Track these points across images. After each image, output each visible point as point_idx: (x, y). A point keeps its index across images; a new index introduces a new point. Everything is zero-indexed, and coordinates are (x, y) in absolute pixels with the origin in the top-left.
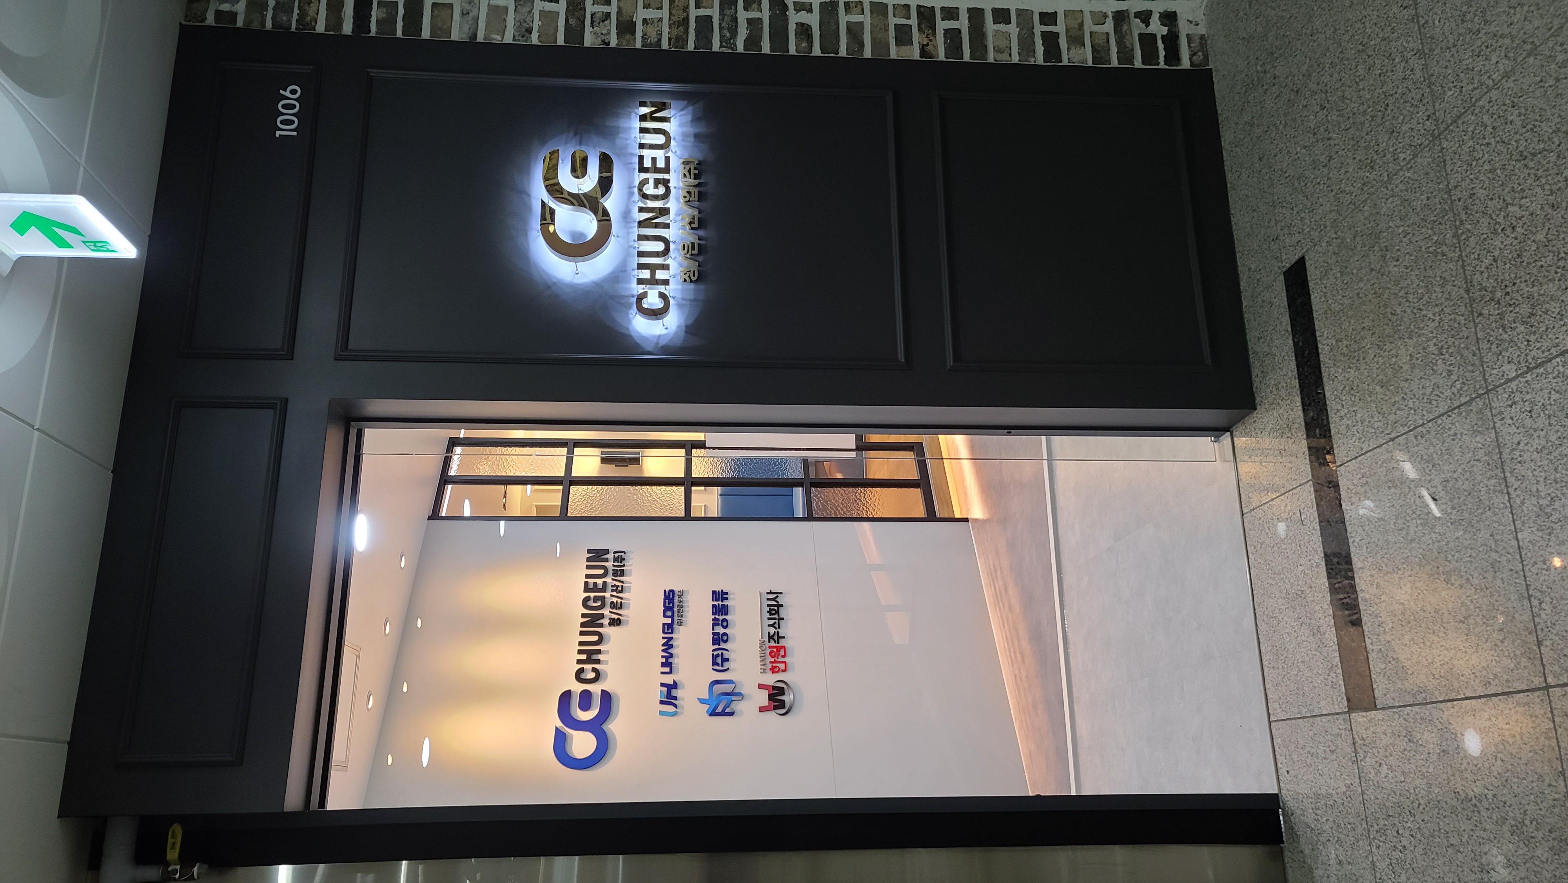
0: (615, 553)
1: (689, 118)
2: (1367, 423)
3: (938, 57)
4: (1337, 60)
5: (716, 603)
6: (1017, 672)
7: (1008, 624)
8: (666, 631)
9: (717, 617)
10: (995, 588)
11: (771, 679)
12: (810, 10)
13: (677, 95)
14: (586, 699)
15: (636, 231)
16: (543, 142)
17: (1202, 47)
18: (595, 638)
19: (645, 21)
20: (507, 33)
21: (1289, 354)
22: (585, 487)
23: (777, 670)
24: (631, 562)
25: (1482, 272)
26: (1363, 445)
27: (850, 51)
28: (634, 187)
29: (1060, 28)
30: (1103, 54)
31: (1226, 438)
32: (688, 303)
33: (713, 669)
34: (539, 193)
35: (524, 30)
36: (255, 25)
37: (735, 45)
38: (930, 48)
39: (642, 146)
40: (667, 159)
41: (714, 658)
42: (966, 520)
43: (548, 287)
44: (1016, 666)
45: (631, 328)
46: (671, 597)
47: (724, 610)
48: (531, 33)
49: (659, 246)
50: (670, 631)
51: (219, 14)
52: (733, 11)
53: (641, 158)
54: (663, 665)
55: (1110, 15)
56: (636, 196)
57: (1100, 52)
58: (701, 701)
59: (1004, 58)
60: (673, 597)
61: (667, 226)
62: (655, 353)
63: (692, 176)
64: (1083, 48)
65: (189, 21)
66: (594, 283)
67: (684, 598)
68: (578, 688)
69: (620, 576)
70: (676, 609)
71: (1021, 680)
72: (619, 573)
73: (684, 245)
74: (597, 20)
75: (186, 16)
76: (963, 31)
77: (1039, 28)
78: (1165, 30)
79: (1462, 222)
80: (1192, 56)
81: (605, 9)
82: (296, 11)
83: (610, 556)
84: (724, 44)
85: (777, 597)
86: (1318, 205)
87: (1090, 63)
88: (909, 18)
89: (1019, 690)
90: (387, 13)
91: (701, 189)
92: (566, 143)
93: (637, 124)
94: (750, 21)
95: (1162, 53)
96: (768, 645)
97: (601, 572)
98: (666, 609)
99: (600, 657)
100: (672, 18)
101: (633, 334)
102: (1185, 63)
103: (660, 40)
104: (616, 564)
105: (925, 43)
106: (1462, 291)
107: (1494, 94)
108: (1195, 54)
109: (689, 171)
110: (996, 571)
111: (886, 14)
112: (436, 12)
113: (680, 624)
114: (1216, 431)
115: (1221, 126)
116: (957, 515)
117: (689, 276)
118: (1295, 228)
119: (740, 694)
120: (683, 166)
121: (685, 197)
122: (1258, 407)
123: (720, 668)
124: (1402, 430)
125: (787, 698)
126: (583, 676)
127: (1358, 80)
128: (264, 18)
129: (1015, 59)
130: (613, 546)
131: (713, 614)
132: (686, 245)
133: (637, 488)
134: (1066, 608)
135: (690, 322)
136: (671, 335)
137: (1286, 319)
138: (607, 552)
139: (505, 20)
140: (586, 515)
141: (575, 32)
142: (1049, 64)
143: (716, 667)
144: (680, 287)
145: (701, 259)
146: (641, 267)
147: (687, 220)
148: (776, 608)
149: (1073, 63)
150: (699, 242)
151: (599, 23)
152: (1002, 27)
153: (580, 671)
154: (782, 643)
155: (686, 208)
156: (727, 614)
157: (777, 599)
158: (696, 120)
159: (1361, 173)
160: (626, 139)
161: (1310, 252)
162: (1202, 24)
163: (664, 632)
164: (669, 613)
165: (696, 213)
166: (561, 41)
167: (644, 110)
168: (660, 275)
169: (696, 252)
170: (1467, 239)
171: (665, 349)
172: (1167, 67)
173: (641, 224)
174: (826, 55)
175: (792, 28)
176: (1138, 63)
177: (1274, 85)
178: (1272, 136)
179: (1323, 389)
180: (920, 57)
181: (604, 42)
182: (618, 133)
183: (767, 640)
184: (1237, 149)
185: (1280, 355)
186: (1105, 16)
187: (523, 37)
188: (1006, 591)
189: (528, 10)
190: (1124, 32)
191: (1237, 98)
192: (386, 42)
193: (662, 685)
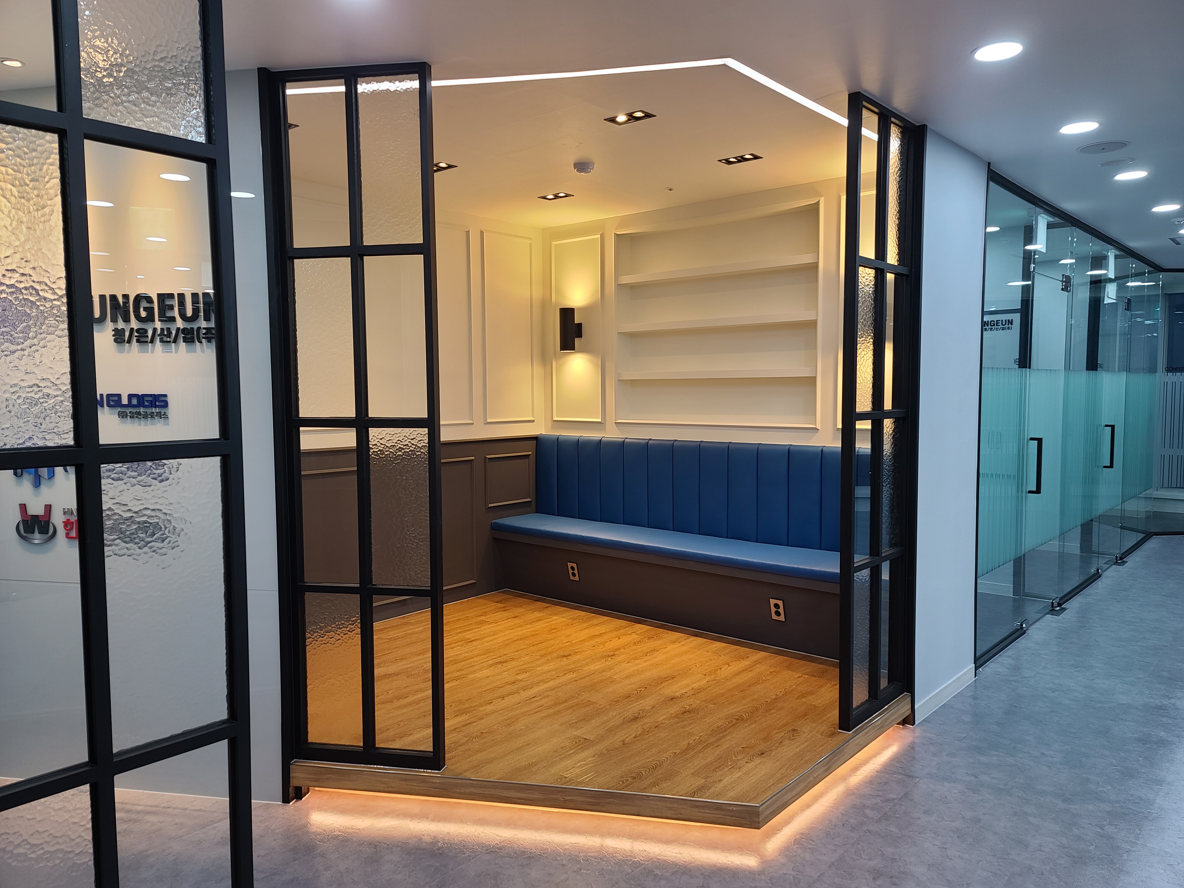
11: (57, 520)
18: (97, 314)
60: (159, 407)
72: (191, 337)
97: (189, 313)
104: (204, 332)
119: (39, 485)
125: (37, 537)
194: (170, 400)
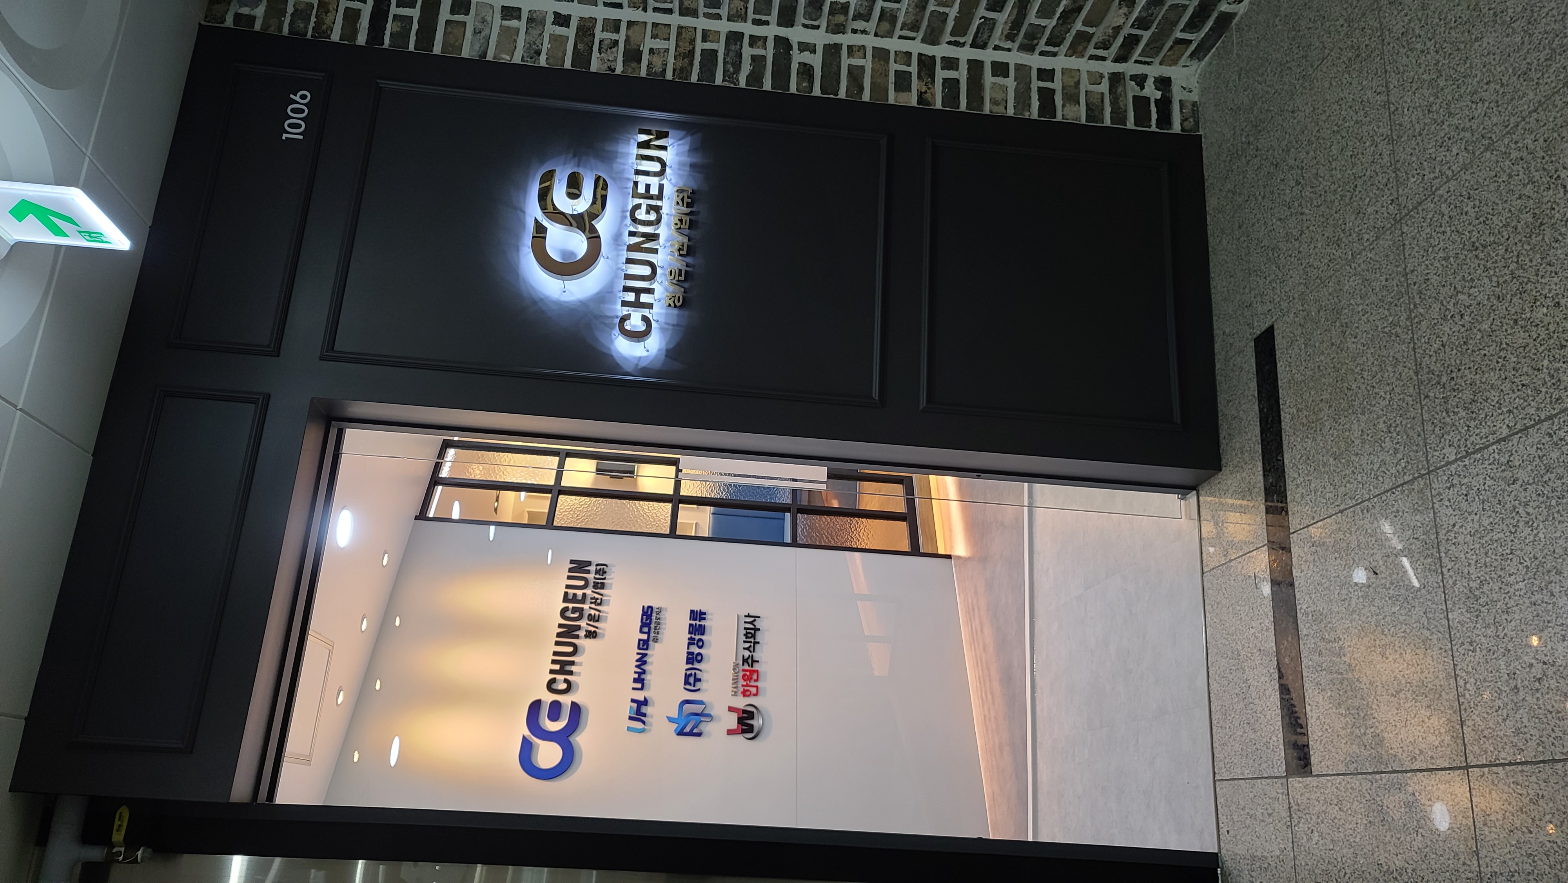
0: (597, 565)
1: (687, 147)
2: (1319, 493)
3: (935, 105)
4: (1313, 138)
5: (693, 622)
6: (986, 712)
7: (981, 664)
8: (641, 646)
9: (693, 636)
10: (971, 626)
11: (741, 703)
12: (814, 51)
13: (677, 125)
14: (555, 710)
15: (625, 254)
16: (542, 162)
17: (1194, 114)
18: (570, 649)
19: (651, 51)
20: (516, 54)
21: (1255, 418)
22: (573, 498)
23: (748, 693)
24: (612, 575)
25: (1431, 356)
26: (1314, 515)
27: (849, 93)
28: (627, 211)
29: (1057, 85)
30: (1096, 113)
31: (1192, 497)
32: (670, 327)
33: (685, 688)
34: (533, 211)
35: (533, 52)
36: (272, 30)
37: (738, 80)
38: (928, 95)
39: (638, 172)
40: (661, 187)
41: (687, 677)
42: (949, 557)
43: (535, 302)
44: (986, 707)
45: (612, 348)
46: (649, 613)
47: (701, 630)
48: (539, 55)
49: (646, 271)
50: (645, 647)
51: (238, 17)
52: (738, 47)
53: (636, 184)
54: (635, 681)
55: (1107, 76)
56: (628, 221)
57: (1094, 111)
58: (670, 720)
59: (999, 110)
60: (651, 613)
61: (656, 251)
62: (633, 373)
63: (685, 205)
64: (1077, 106)
65: (209, 22)
66: (580, 302)
67: (662, 615)
68: (549, 698)
69: (600, 589)
70: (653, 626)
71: (990, 720)
72: (599, 585)
73: (671, 271)
74: (604, 47)
75: (206, 17)
76: (961, 81)
77: (1036, 84)
78: (1158, 95)
79: (1415, 305)
80: (1183, 121)
81: (614, 36)
82: (313, 19)
83: (592, 568)
84: (727, 78)
85: (755, 620)
86: (1289, 276)
87: (1083, 121)
88: (909, 65)
89: (987, 730)
90: (402, 27)
91: (693, 218)
92: (564, 164)
93: (634, 150)
94: (754, 58)
95: (1154, 116)
96: (741, 668)
97: (582, 583)
98: (643, 625)
99: (573, 668)
100: (678, 49)
101: (614, 354)
102: (1177, 128)
103: (665, 70)
104: (597, 576)
105: (923, 91)
106: (1411, 372)
107: (1452, 184)
108: (1186, 119)
109: (683, 200)
110: (973, 610)
111: (887, 61)
112: (449, 29)
113: (656, 640)
114: (1183, 489)
115: (1206, 191)
116: (941, 551)
117: (674, 302)
118: (1266, 298)
119: (709, 715)
120: (676, 194)
121: (676, 224)
122: (1224, 469)
123: (692, 688)
124: (1351, 503)
125: (756, 723)
126: (554, 686)
127: (1331, 160)
128: (281, 24)
129: (1011, 112)
130: (596, 559)
131: (690, 633)
132: (673, 271)
133: (624, 501)
134: (1036, 652)
135: (671, 346)
136: (651, 358)
137: (1254, 385)
138: (589, 563)
139: (515, 41)
140: (572, 526)
141: (582, 57)
142: (1043, 119)
143: (688, 687)
144: (664, 311)
145: (686, 285)
146: (626, 289)
147: (677, 247)
148: (752, 632)
149: (1067, 119)
150: (687, 269)
151: (607, 50)
152: (1000, 80)
153: (552, 682)
154: (756, 667)
155: (676, 234)
156: (703, 634)
157: (754, 623)
158: (693, 150)
159: (1328, 250)
160: (624, 164)
161: (1279, 321)
162: (1196, 91)
163: (639, 648)
164: (646, 630)
165: (686, 240)
166: (568, 65)
167: (643, 138)
168: (644, 298)
169: (682, 278)
170: (1419, 322)
171: (645, 371)
172: (1158, 130)
173: (631, 248)
174: (826, 96)
175: (794, 67)
176: (1130, 124)
177: (1256, 156)
178: (1252, 205)
179: (1283, 456)
180: (918, 104)
181: (610, 68)
182: (616, 158)
183: (741, 662)
184: (1220, 215)
185: (1247, 420)
186: (1102, 76)
187: (531, 58)
188: (982, 631)
189: (540, 32)
190: (1118, 93)
191: (1222, 166)
192: (398, 55)
193: (633, 701)
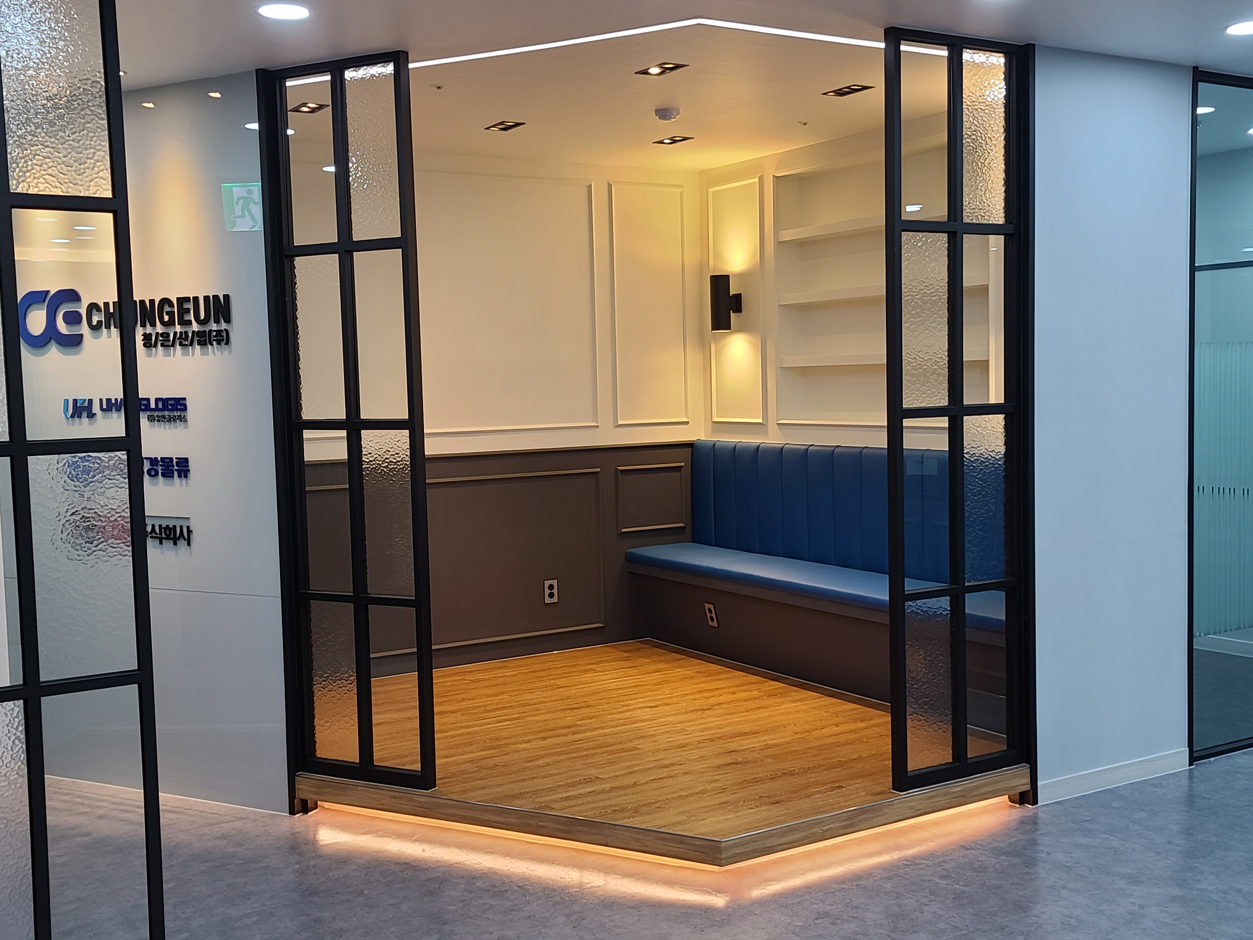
0: (227, 331)
5: (176, 463)
9: (161, 463)
14: (73, 318)
24: (218, 353)
47: (168, 474)
60: (181, 410)
72: (204, 339)
83: (224, 326)
97: (203, 315)
104: (213, 334)
126: (94, 311)
130: (235, 327)
138: (228, 320)
148: (172, 536)
153: (97, 308)
157: (182, 539)
194: (188, 403)
